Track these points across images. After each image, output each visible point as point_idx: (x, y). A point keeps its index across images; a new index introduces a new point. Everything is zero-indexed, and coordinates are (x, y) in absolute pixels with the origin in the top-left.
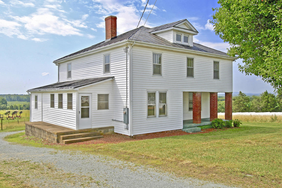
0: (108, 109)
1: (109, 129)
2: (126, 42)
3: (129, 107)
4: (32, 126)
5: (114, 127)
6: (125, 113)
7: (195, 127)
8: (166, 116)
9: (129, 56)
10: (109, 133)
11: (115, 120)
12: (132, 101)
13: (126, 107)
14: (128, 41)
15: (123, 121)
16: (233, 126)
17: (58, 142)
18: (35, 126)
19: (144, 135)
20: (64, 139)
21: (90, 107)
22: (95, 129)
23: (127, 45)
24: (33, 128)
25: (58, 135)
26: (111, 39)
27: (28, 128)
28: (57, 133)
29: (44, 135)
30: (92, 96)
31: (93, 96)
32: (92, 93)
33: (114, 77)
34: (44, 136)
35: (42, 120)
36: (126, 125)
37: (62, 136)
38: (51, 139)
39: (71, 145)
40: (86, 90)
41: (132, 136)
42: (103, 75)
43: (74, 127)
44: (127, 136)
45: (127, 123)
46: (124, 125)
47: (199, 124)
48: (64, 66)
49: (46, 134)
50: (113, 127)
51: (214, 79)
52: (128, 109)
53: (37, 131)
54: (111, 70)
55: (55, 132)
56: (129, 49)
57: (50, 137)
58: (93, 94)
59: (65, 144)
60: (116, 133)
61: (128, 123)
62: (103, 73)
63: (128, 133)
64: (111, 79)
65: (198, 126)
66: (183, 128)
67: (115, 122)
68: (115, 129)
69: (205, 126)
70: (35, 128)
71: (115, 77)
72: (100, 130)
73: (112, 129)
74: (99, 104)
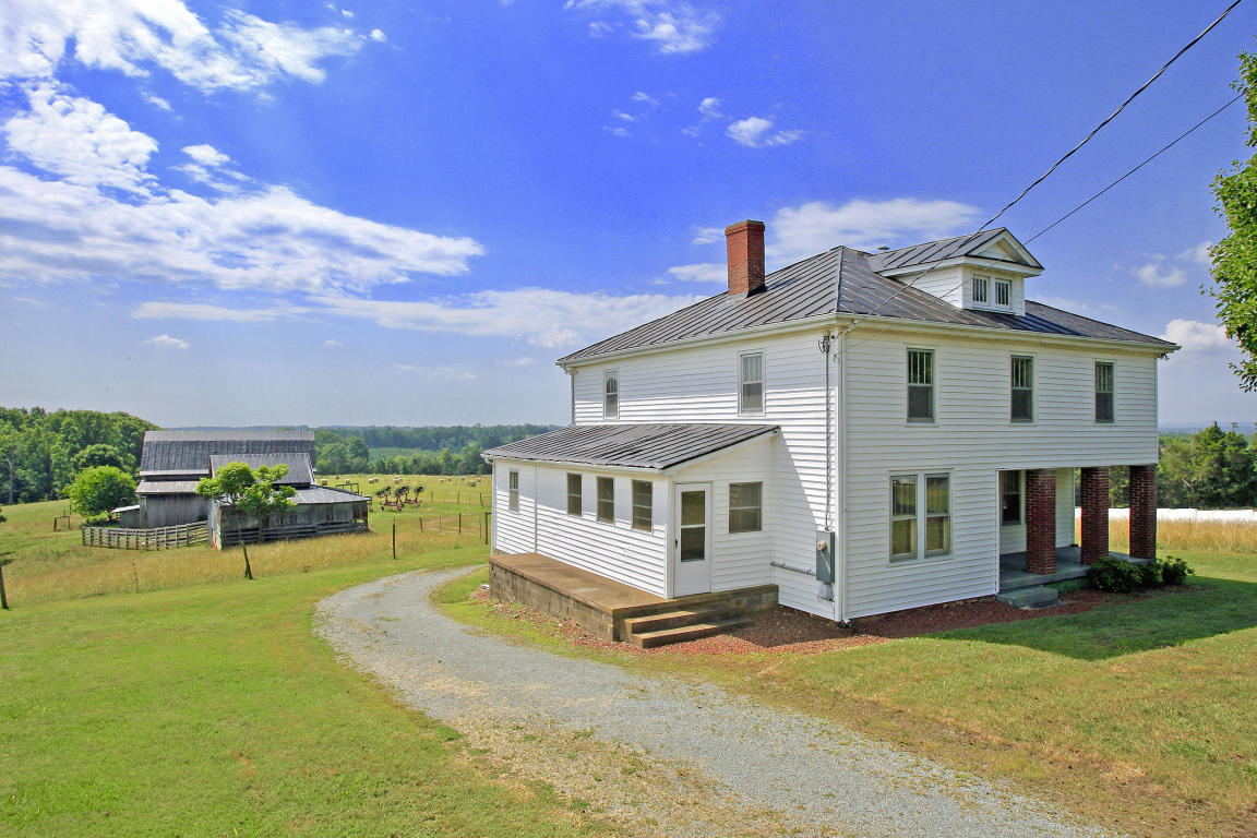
0: (760, 529)
1: (764, 596)
2: (830, 319)
3: (835, 529)
4: (514, 574)
5: (777, 587)
6: (825, 549)
7: (1036, 585)
8: (947, 553)
9: (834, 367)
10: (764, 606)
11: (782, 567)
12: (845, 511)
13: (827, 529)
14: (837, 319)
15: (814, 570)
16: (1160, 579)
17: (617, 638)
18: (527, 573)
19: (878, 618)
20: (638, 629)
21: (707, 525)
22: (724, 596)
23: (828, 329)
24: (519, 579)
25: (619, 616)
26: (747, 290)
27: (501, 574)
28: (614, 611)
29: (561, 607)
30: (712, 490)
31: (715, 491)
32: (711, 482)
33: (778, 427)
34: (564, 611)
35: (536, 550)
36: (825, 587)
37: (630, 622)
38: (591, 623)
39: (662, 651)
40: (694, 476)
41: (846, 621)
42: (735, 417)
43: (660, 591)
44: (828, 621)
45: (830, 581)
46: (817, 586)
47: (1049, 577)
48: (596, 377)
49: (571, 607)
50: (774, 589)
51: (1097, 421)
52: (833, 535)
53: (535, 590)
54: (768, 403)
55: (608, 606)
56: (835, 345)
57: (584, 619)
58: (715, 484)
59: (644, 647)
60: (786, 608)
61: (833, 580)
62: (736, 410)
63: (832, 612)
64: (771, 434)
65: (1045, 584)
66: (1001, 592)
67: (779, 572)
68: (780, 595)
69: (1068, 582)
70: (526, 579)
71: (783, 429)
72: (736, 599)
73: (772, 595)
74: (733, 514)
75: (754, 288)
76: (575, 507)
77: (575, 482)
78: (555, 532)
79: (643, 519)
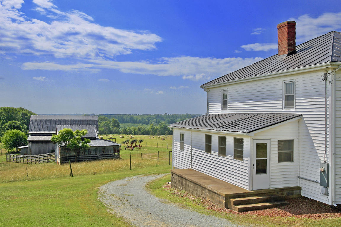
0: (292, 161)
1: (295, 191)
2: (327, 65)
3: (329, 162)
4: (182, 177)
5: (301, 188)
6: (324, 171)
9: (329, 87)
10: (294, 196)
11: (303, 178)
12: (334, 154)
13: (325, 162)
14: (331, 65)
15: (319, 181)
17: (227, 207)
18: (187, 177)
20: (236, 203)
21: (268, 158)
22: (275, 191)
23: (327, 70)
24: (184, 180)
25: (228, 197)
26: (287, 54)
27: (176, 177)
28: (226, 195)
29: (202, 193)
30: (270, 143)
31: (272, 143)
32: (270, 139)
33: (301, 115)
34: (203, 194)
35: (191, 167)
36: (324, 189)
37: (232, 200)
38: (215, 200)
39: (247, 214)
40: (262, 136)
41: (335, 205)
42: (281, 110)
43: (247, 188)
44: (326, 205)
45: (327, 186)
46: (320, 188)
49: (206, 192)
50: (300, 189)
52: (328, 165)
53: (191, 185)
54: (297, 104)
55: (223, 193)
56: (330, 78)
57: (212, 198)
58: (272, 140)
59: (239, 211)
60: (305, 198)
61: (328, 186)
62: (281, 107)
63: (328, 201)
64: (298, 118)
67: (301, 181)
68: (302, 192)
70: (187, 180)
71: (304, 116)
72: (281, 192)
73: (298, 191)
74: (280, 154)
75: (290, 52)
76: (209, 149)
77: (209, 138)
78: (200, 160)
79: (239, 155)
